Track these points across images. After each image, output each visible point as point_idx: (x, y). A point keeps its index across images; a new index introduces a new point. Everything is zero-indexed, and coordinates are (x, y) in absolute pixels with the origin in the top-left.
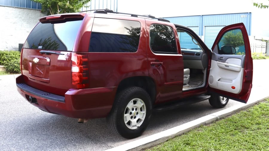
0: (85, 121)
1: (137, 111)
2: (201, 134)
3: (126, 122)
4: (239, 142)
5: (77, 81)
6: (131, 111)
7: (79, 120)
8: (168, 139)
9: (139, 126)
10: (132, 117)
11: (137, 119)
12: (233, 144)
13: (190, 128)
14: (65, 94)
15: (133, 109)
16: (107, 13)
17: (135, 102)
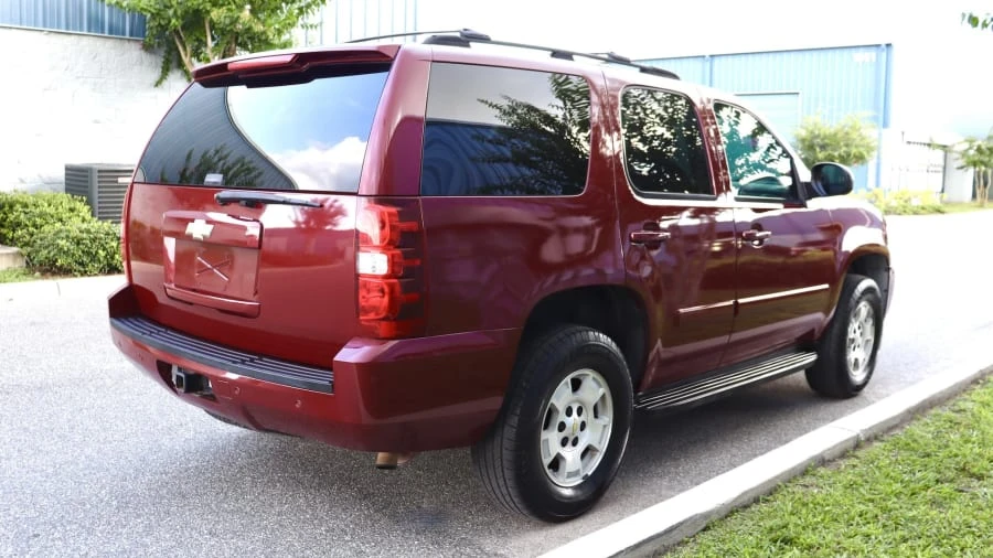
0: (400, 462)
1: (583, 418)
2: (821, 502)
3: (547, 461)
4: (973, 533)
5: (374, 309)
6: (562, 417)
7: (381, 457)
8: (706, 524)
9: (590, 473)
10: (564, 442)
11: (581, 447)
12: (955, 539)
13: (777, 477)
14: (337, 358)
15: (569, 412)
16: (471, 44)
17: (576, 385)
